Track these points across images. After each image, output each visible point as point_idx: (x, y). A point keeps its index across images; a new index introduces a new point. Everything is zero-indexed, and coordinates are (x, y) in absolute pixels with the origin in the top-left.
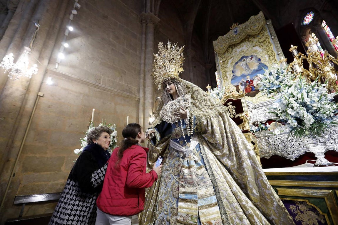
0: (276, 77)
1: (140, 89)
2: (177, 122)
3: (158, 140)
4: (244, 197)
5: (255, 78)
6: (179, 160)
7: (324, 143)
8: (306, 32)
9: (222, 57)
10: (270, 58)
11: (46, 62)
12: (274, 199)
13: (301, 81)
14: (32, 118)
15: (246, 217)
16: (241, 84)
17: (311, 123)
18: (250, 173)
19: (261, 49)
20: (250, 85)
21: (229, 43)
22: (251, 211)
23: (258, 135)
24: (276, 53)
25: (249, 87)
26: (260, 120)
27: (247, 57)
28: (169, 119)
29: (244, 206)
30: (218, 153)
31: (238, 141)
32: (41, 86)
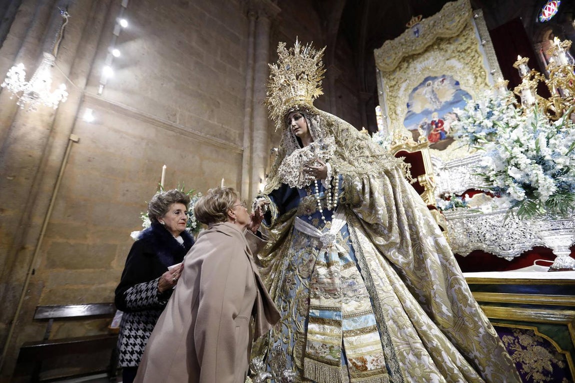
0: (486, 114)
1: (243, 133)
2: (308, 185)
3: (275, 217)
4: (424, 318)
5: (448, 117)
6: (310, 253)
7: (571, 230)
8: (543, 35)
9: (389, 79)
10: (476, 81)
11: (82, 82)
12: (480, 323)
13: (536, 116)
14: (62, 179)
15: (427, 353)
16: (422, 127)
17: (551, 194)
18: (437, 276)
19: (460, 64)
20: (437, 129)
21: (403, 53)
22: (436, 342)
23: (449, 216)
24: (488, 71)
25: (436, 133)
26: (454, 190)
27: (435, 78)
28: (295, 180)
29: (425, 333)
30: (381, 241)
31: (418, 220)
32: (74, 124)
